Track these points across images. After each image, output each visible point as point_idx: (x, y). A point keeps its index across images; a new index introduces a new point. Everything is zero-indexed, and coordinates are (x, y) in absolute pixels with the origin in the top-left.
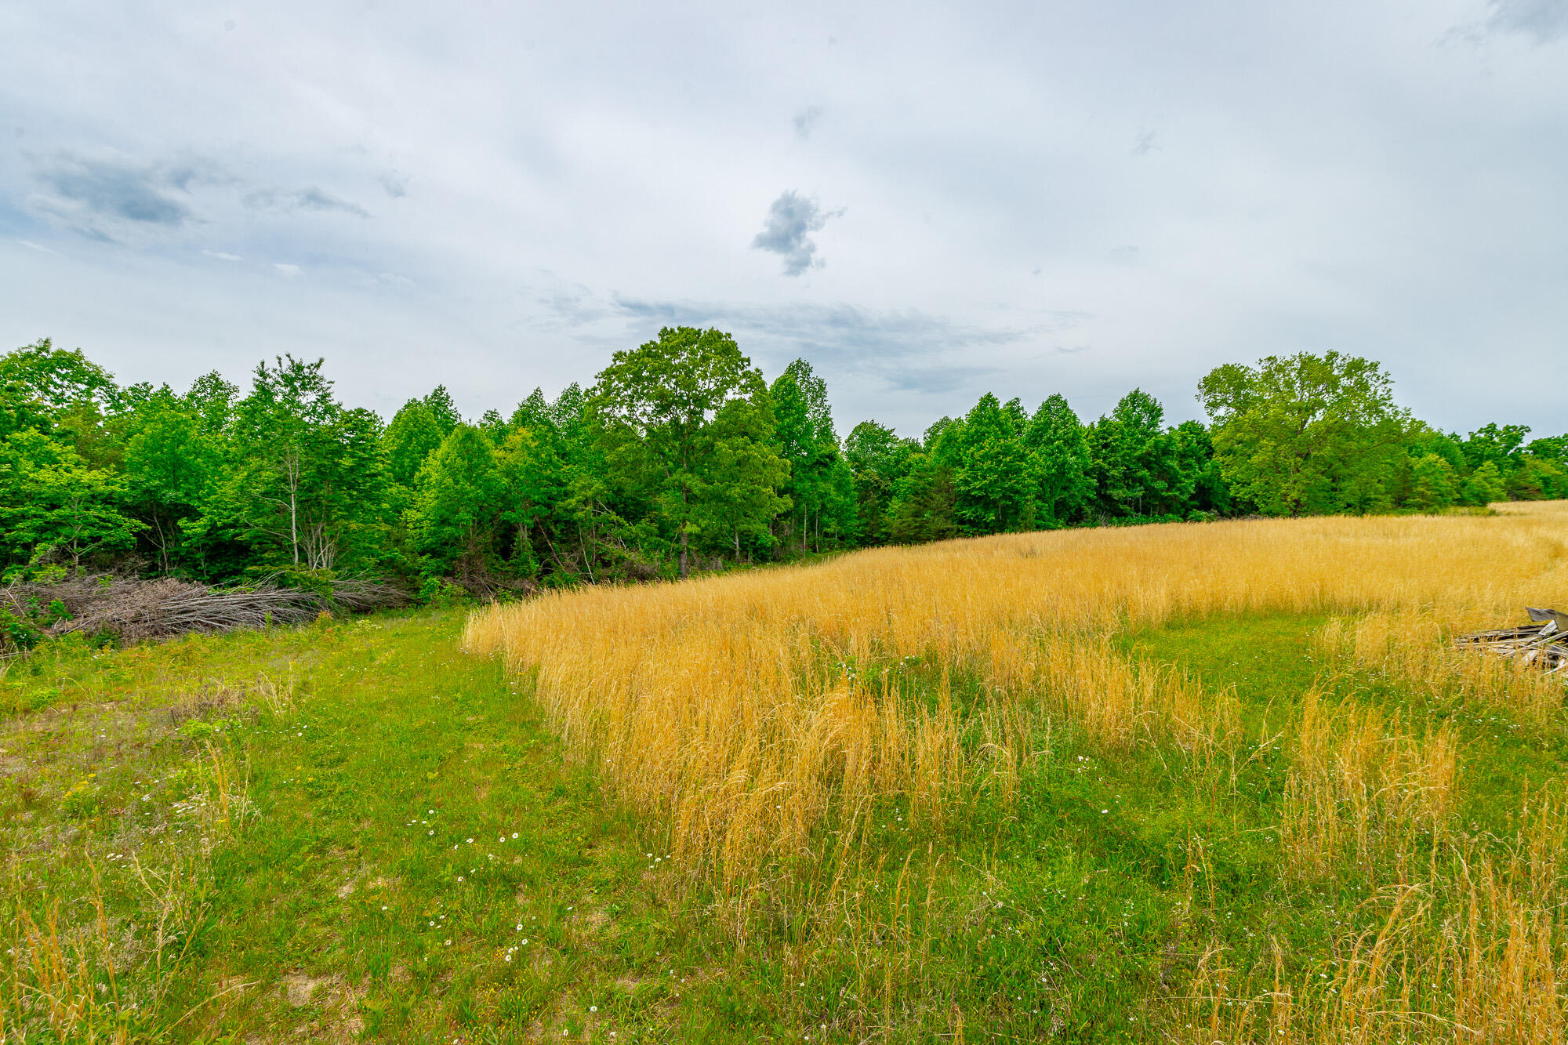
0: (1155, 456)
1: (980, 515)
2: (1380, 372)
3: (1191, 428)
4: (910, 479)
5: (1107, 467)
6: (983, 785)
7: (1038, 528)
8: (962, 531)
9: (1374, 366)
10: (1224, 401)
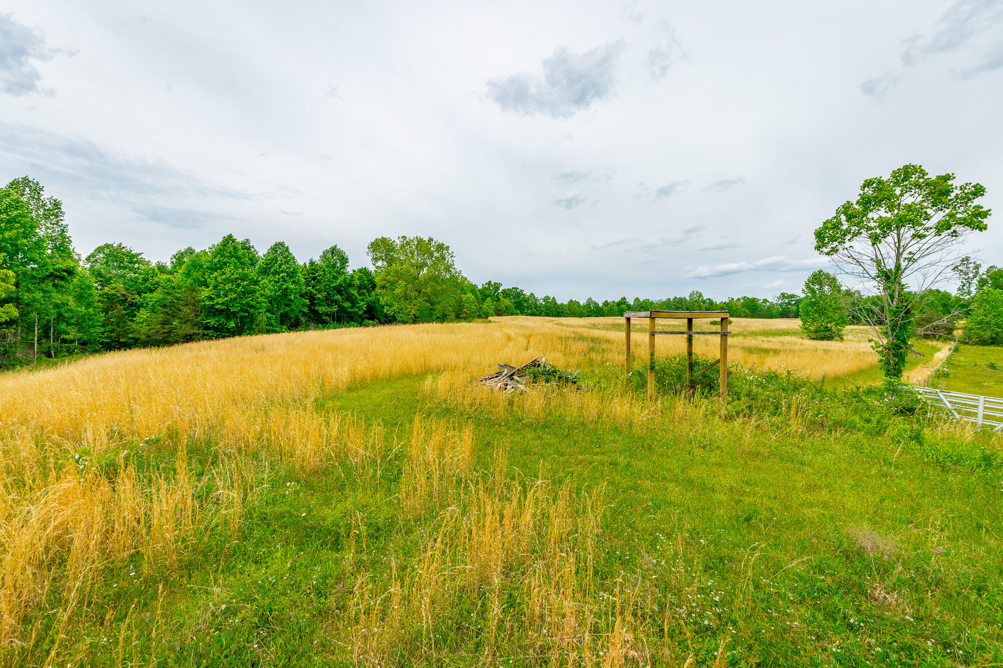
1: (222, 322)
3: (364, 272)
4: (157, 295)
5: (315, 292)
6: (214, 523)
7: (268, 332)
8: (208, 335)
9: (447, 248)
10: (381, 258)
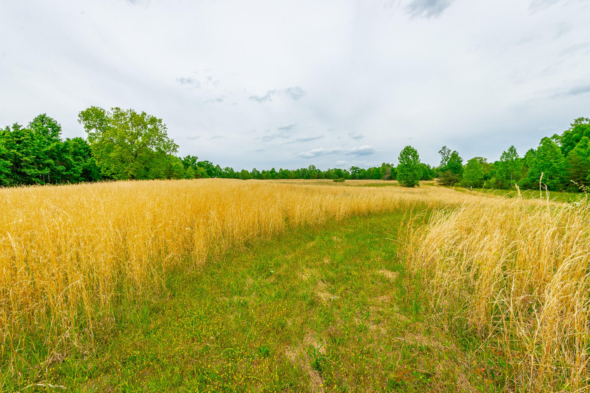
0: (57, 153)
2: (163, 124)
3: (79, 141)
9: (160, 121)
10: (94, 126)
